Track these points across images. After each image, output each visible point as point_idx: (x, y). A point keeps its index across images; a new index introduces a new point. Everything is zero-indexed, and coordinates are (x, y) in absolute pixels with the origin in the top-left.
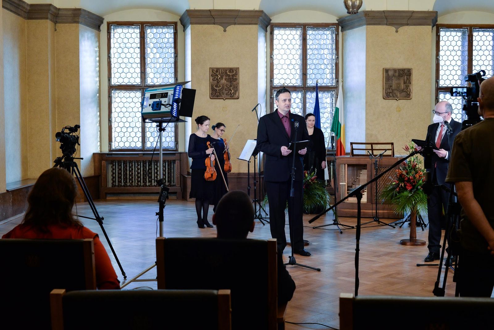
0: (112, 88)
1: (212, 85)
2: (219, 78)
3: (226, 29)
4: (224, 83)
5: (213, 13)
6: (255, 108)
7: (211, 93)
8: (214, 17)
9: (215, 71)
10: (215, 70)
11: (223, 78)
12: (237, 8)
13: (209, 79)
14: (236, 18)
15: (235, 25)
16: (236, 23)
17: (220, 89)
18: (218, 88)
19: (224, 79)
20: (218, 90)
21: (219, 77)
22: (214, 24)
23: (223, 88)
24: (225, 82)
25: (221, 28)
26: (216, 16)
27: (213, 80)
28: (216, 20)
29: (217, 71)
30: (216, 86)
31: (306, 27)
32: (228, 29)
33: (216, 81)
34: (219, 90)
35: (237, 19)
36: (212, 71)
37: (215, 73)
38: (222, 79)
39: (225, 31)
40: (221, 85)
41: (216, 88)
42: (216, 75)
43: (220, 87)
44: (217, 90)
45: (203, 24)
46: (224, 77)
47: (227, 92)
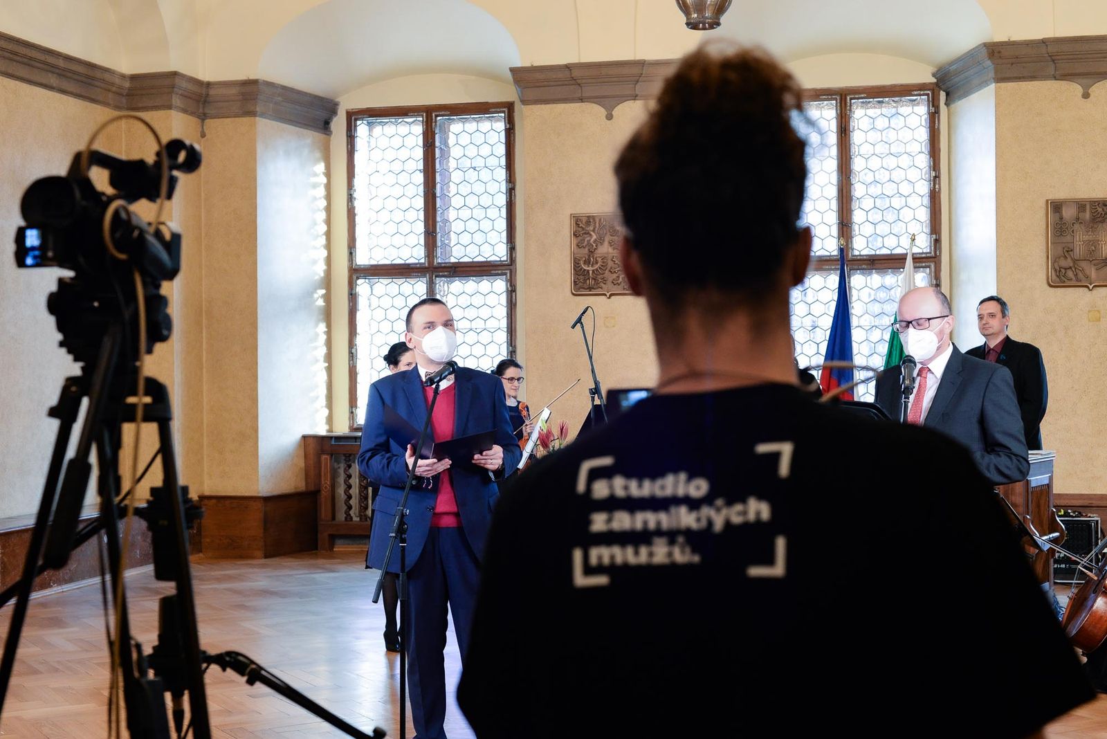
0: (357, 272)
1: (575, 259)
2: (595, 242)
3: (613, 113)
4: (608, 253)
5: (575, 73)
6: (579, 321)
7: (574, 282)
8: (579, 81)
9: (584, 222)
10: (584, 220)
11: (604, 241)
12: (639, 57)
13: (569, 243)
14: (638, 81)
15: (635, 100)
16: (636, 96)
17: (597, 270)
18: (592, 266)
19: (606, 243)
20: (591, 272)
21: (595, 237)
22: (581, 100)
23: (604, 266)
24: (610, 250)
25: (598, 110)
26: (584, 81)
27: (578, 245)
28: (588, 91)
29: (588, 223)
30: (587, 262)
31: (848, 98)
32: (616, 112)
33: (587, 249)
34: (593, 271)
35: (639, 83)
36: (577, 224)
37: (583, 229)
38: (602, 244)
39: (609, 117)
40: (599, 260)
41: (585, 268)
42: (585, 233)
43: (597, 263)
44: (588, 271)
45: (554, 103)
46: (608, 238)
47: (615, 276)
